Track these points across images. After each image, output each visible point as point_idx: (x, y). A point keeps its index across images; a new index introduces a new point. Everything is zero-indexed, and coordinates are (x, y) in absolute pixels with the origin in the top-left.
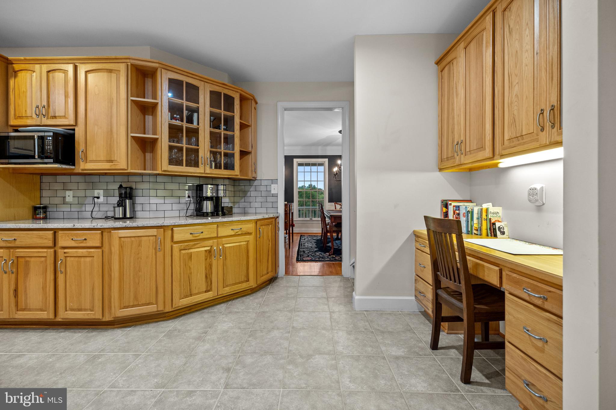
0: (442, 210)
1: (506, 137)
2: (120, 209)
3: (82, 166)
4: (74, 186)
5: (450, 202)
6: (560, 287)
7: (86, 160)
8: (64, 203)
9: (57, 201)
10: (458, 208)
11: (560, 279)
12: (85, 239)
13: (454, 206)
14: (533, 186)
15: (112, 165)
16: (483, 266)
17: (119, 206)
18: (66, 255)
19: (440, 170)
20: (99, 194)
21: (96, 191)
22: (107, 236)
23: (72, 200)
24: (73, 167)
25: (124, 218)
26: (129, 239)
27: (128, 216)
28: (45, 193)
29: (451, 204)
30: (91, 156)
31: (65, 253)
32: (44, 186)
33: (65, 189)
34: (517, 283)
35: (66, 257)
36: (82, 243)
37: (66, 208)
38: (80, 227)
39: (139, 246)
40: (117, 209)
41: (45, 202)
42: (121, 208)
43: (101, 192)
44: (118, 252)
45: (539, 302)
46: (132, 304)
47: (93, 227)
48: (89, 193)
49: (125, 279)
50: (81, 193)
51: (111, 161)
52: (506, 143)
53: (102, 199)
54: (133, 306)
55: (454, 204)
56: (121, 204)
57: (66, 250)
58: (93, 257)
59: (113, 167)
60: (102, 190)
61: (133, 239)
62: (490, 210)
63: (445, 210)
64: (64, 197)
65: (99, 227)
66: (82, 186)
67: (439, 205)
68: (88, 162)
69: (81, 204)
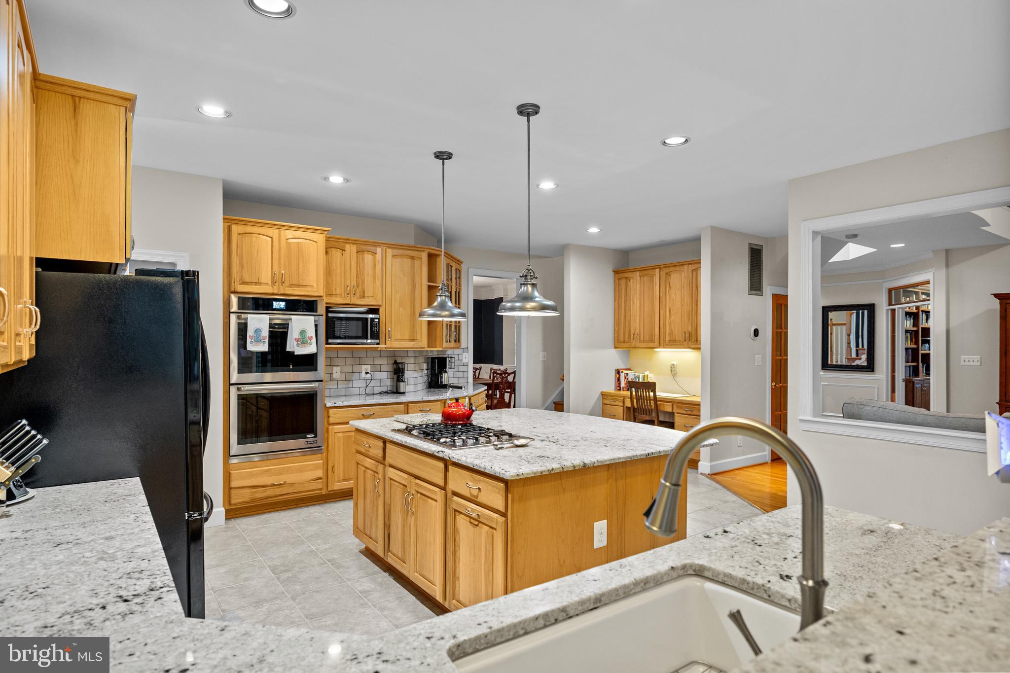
0: (616, 376)
1: (667, 339)
3: (389, 344)
4: (340, 361)
5: (621, 371)
6: (699, 405)
8: (331, 380)
10: (627, 374)
11: (700, 402)
13: (625, 373)
14: (673, 363)
16: (664, 404)
17: (400, 381)
19: (615, 348)
20: (366, 369)
21: (363, 366)
23: (338, 377)
29: (622, 372)
30: (396, 335)
33: (332, 365)
34: (681, 408)
37: (332, 385)
43: (369, 367)
45: (690, 413)
48: (356, 368)
50: (348, 369)
52: (667, 342)
55: (625, 372)
59: (416, 346)
60: (369, 365)
62: (649, 376)
63: (618, 376)
64: (331, 374)
66: (349, 361)
67: (613, 373)
68: (393, 340)
69: (348, 381)
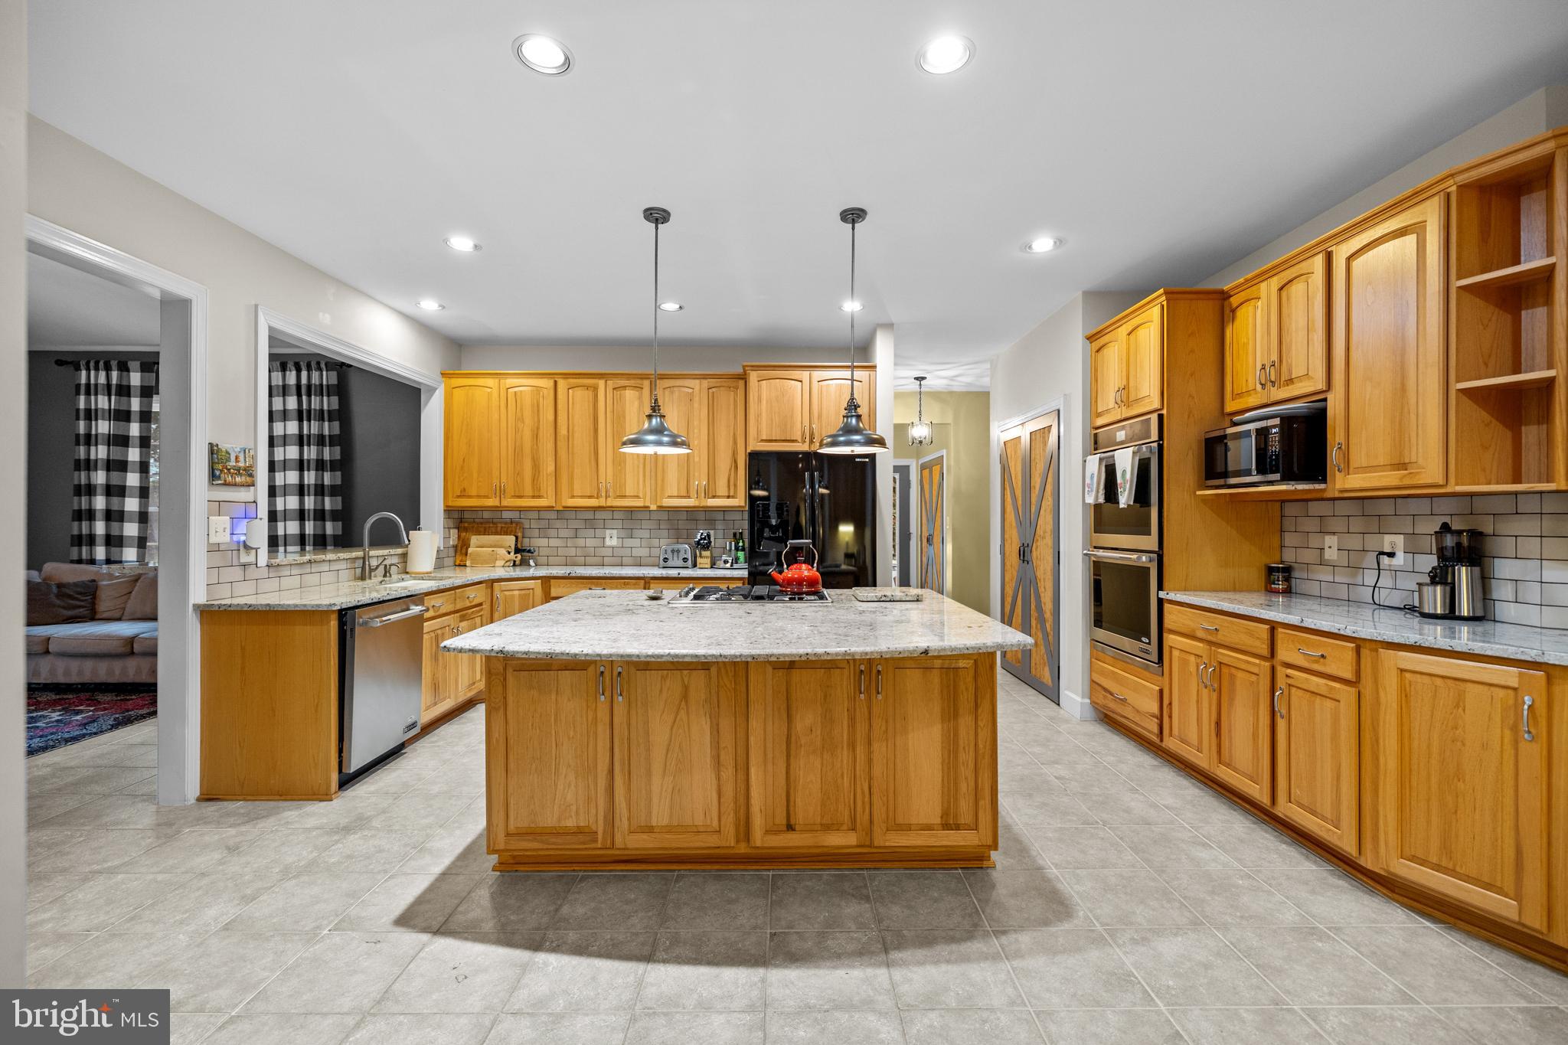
2: (1435, 591)
3: (1342, 482)
4: (1338, 525)
7: (1346, 467)
8: (1322, 562)
9: (1308, 556)
12: (1323, 656)
15: (1405, 476)
17: (1434, 582)
18: (1290, 681)
20: (1393, 544)
21: (1386, 536)
22: (1369, 659)
23: (1335, 558)
24: (1322, 486)
25: (1451, 614)
26: (1426, 680)
27: (1465, 610)
28: (1290, 539)
30: (1358, 458)
31: (1287, 676)
32: (1288, 524)
33: (1323, 532)
35: (1289, 685)
36: (1317, 662)
37: (1325, 575)
38: (1313, 627)
39: (1457, 706)
40: (1428, 590)
41: (1289, 556)
42: (1439, 588)
43: (1400, 540)
44: (1395, 705)
46: (1434, 860)
47: (1336, 631)
48: (1370, 542)
49: (1414, 783)
50: (1355, 542)
51: (1402, 466)
53: (1400, 559)
54: (1437, 868)
56: (1440, 576)
57: (1290, 671)
58: (1339, 701)
59: (1407, 482)
60: (1402, 536)
61: (1439, 682)
64: (1322, 549)
65: (1348, 633)
66: (1357, 524)
68: (1351, 469)
69: (1355, 568)
